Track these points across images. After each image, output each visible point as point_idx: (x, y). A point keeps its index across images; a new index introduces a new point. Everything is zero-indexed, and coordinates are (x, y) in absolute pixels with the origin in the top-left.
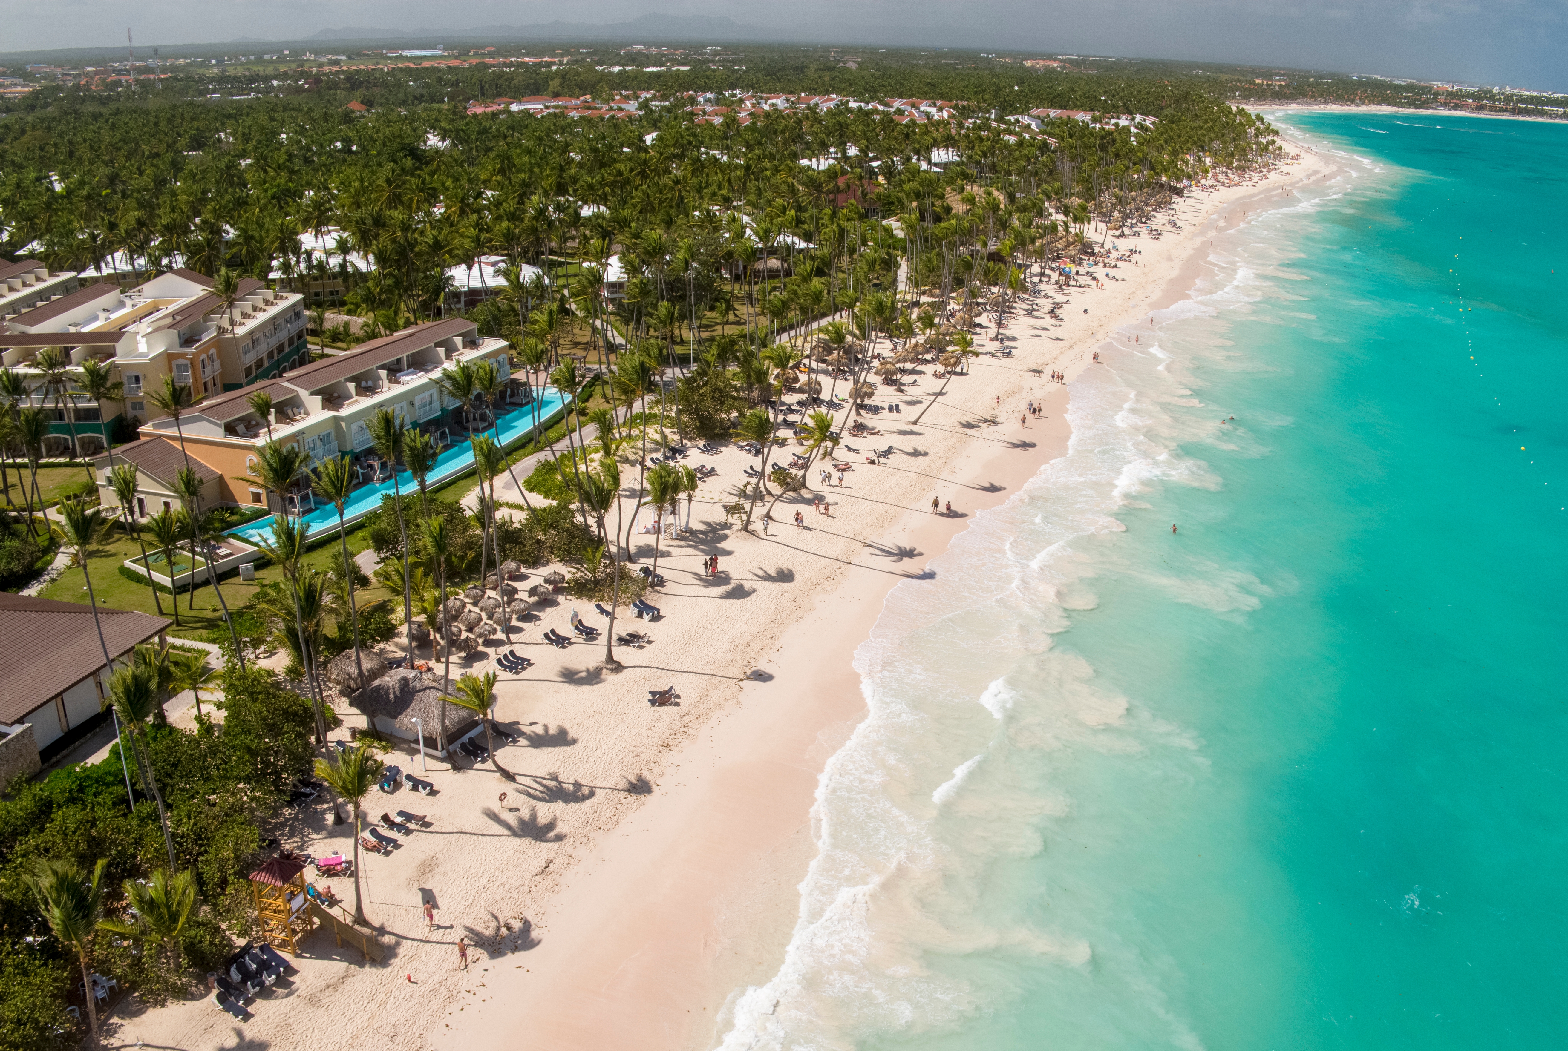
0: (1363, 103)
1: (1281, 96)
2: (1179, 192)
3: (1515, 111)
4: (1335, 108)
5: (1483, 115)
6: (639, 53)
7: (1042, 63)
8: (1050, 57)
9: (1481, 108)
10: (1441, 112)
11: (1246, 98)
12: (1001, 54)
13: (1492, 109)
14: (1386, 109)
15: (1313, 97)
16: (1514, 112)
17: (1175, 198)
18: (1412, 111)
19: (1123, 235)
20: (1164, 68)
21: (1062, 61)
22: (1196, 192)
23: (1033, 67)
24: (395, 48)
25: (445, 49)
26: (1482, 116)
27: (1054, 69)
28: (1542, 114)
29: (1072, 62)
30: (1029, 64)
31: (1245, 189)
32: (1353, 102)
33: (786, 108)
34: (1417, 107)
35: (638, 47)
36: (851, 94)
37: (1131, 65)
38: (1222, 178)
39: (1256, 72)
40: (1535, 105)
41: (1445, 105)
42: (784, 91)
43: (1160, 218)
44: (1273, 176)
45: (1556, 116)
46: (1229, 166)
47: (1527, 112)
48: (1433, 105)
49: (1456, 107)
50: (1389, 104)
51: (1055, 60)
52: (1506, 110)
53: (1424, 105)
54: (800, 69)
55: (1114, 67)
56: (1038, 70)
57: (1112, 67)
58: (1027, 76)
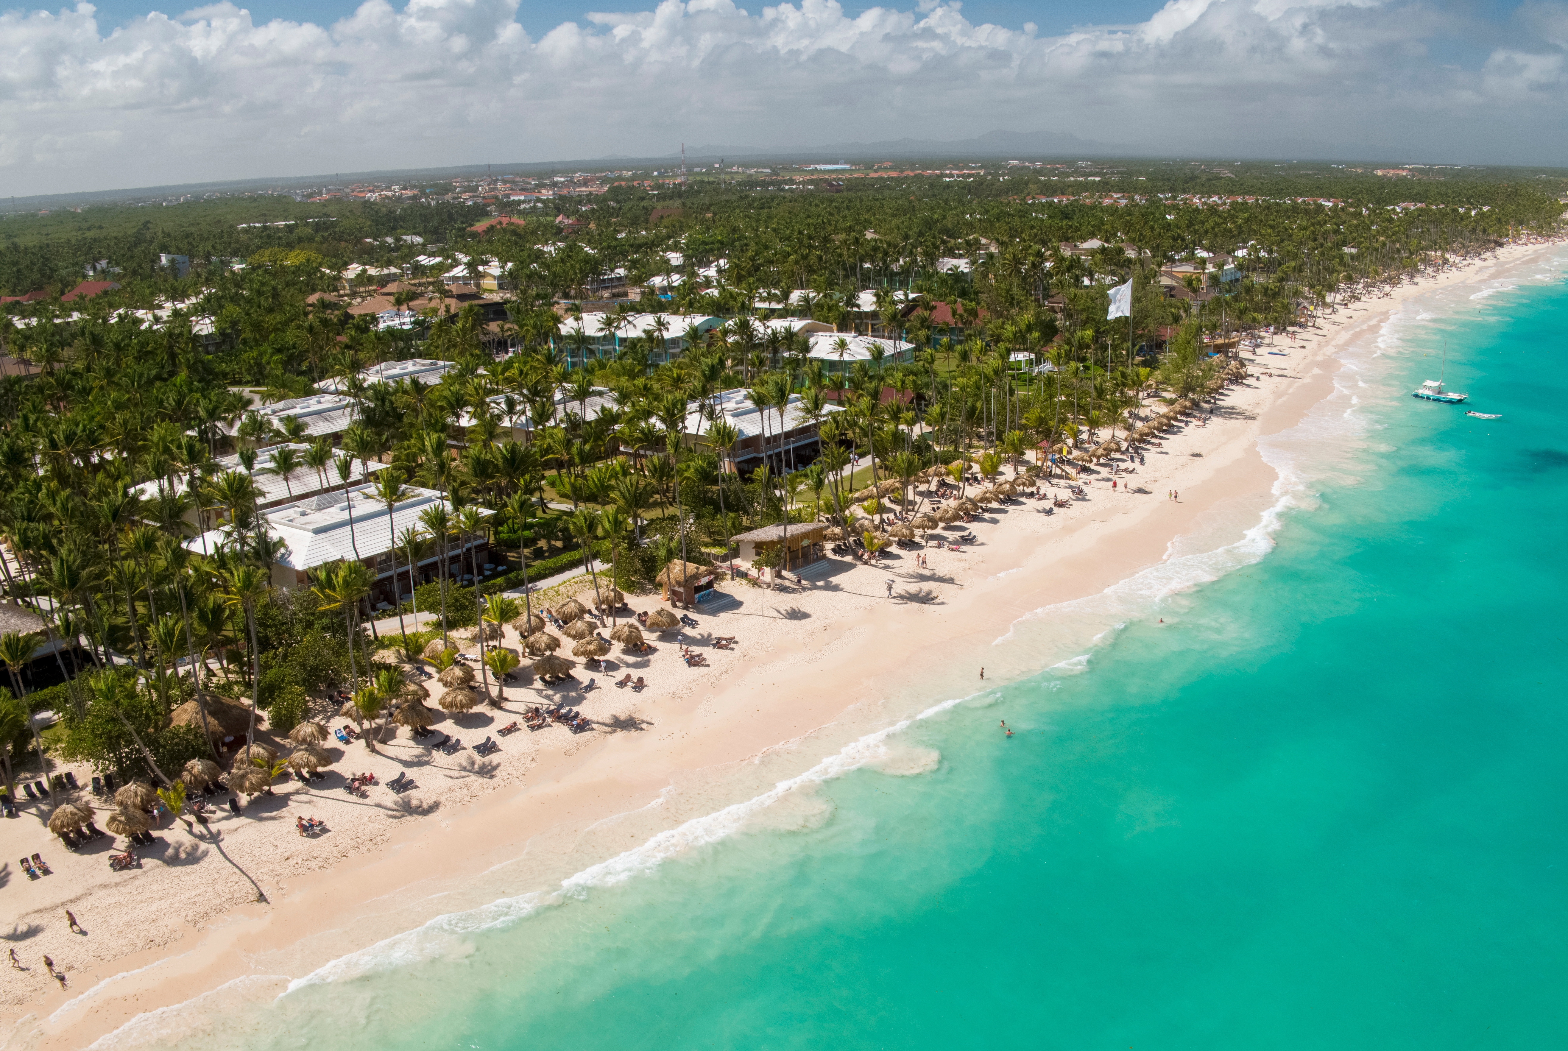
2: (1501, 245)
7: (1392, 172)
8: (1395, 167)
12: (1350, 164)
17: (1498, 247)
19: (1465, 259)
20: (1510, 173)
21: (1410, 170)
22: (1514, 246)
24: (814, 162)
25: (855, 164)
27: (1405, 177)
29: (1420, 171)
30: (1380, 173)
31: (1548, 245)
37: (1477, 172)
38: (1532, 240)
43: (1488, 255)
46: (1539, 234)
51: (1404, 169)
55: (1460, 174)
56: (1391, 178)
57: (1458, 174)
58: (1383, 183)
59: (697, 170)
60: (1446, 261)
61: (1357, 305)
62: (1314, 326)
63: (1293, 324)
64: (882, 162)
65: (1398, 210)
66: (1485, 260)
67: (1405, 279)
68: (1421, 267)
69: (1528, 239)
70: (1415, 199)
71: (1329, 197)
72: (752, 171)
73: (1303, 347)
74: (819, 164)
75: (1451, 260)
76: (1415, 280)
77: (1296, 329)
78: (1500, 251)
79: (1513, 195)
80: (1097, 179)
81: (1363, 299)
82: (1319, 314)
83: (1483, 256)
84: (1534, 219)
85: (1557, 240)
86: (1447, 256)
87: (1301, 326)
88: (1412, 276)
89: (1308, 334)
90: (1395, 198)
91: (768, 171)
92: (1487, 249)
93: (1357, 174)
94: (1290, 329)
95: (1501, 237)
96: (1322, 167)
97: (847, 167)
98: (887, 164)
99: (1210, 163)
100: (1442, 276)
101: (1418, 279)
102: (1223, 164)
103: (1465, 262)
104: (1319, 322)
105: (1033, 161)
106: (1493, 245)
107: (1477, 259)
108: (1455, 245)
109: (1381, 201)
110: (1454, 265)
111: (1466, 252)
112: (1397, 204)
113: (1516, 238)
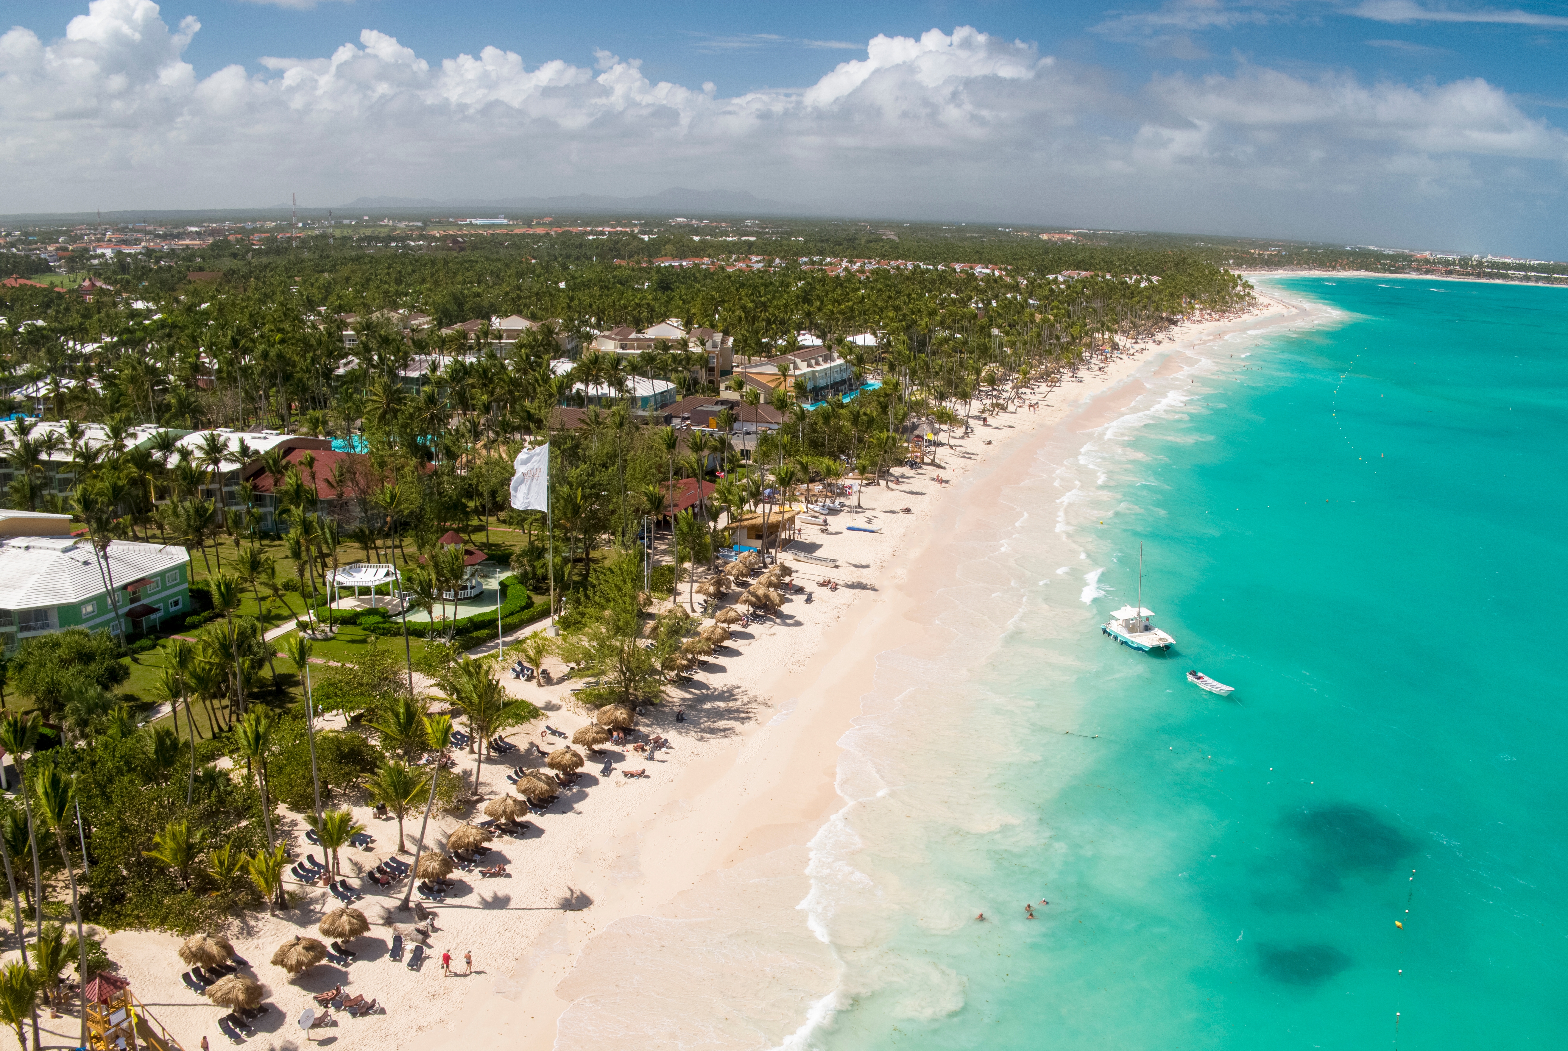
0: (1344, 269)
1: (1270, 263)
2: (1175, 323)
4: (1316, 273)
7: (1057, 236)
8: (1061, 231)
9: (1450, 273)
10: (1413, 276)
11: (1239, 265)
12: (1017, 228)
13: (1459, 274)
15: (1298, 264)
16: (1479, 276)
17: (1172, 326)
18: (1387, 275)
19: (1136, 342)
20: (1170, 240)
21: (1074, 234)
22: (1187, 324)
23: (1049, 240)
25: (510, 218)
26: (1452, 279)
27: (1070, 242)
28: (1505, 277)
29: (1084, 235)
30: (1045, 237)
31: (1224, 323)
32: (1334, 268)
34: (1391, 272)
35: (681, 220)
37: (1139, 238)
38: (1206, 316)
39: (1254, 244)
40: (1498, 269)
41: (1418, 270)
43: (1160, 336)
44: (1245, 317)
45: (1517, 279)
46: (1213, 309)
47: (1491, 276)
48: (1407, 270)
49: (1427, 272)
50: (1367, 270)
51: (1068, 233)
52: (1472, 274)
53: (1398, 270)
55: (1124, 239)
56: (1056, 243)
57: (1121, 239)
58: (1047, 248)
59: (346, 222)
60: (1115, 347)
61: (1002, 419)
62: (933, 463)
63: (900, 463)
64: (541, 218)
65: (1061, 279)
66: (1160, 343)
67: (1067, 373)
68: (1086, 354)
69: (1202, 316)
70: (1078, 266)
71: (986, 262)
72: (403, 224)
73: (907, 511)
74: (475, 217)
75: (1121, 344)
76: (1079, 374)
77: (906, 470)
78: (1175, 331)
79: (1180, 263)
80: (752, 239)
81: (1011, 407)
82: (943, 437)
83: (1157, 338)
84: (1206, 291)
85: (1232, 316)
86: (1117, 338)
87: (913, 465)
88: (1074, 367)
89: (921, 480)
90: (1057, 265)
91: (420, 224)
92: (1160, 328)
93: (1023, 238)
94: (896, 471)
95: (1174, 314)
96: (989, 230)
97: (504, 221)
98: (547, 220)
99: (877, 224)
100: (1111, 368)
101: (1082, 373)
102: (891, 225)
103: (1137, 347)
104: (942, 454)
105: (701, 219)
106: (1166, 323)
107: (1150, 341)
108: (1124, 324)
109: (1043, 270)
110: (1125, 350)
111: (1137, 331)
112: (1060, 272)
113: (1188, 314)
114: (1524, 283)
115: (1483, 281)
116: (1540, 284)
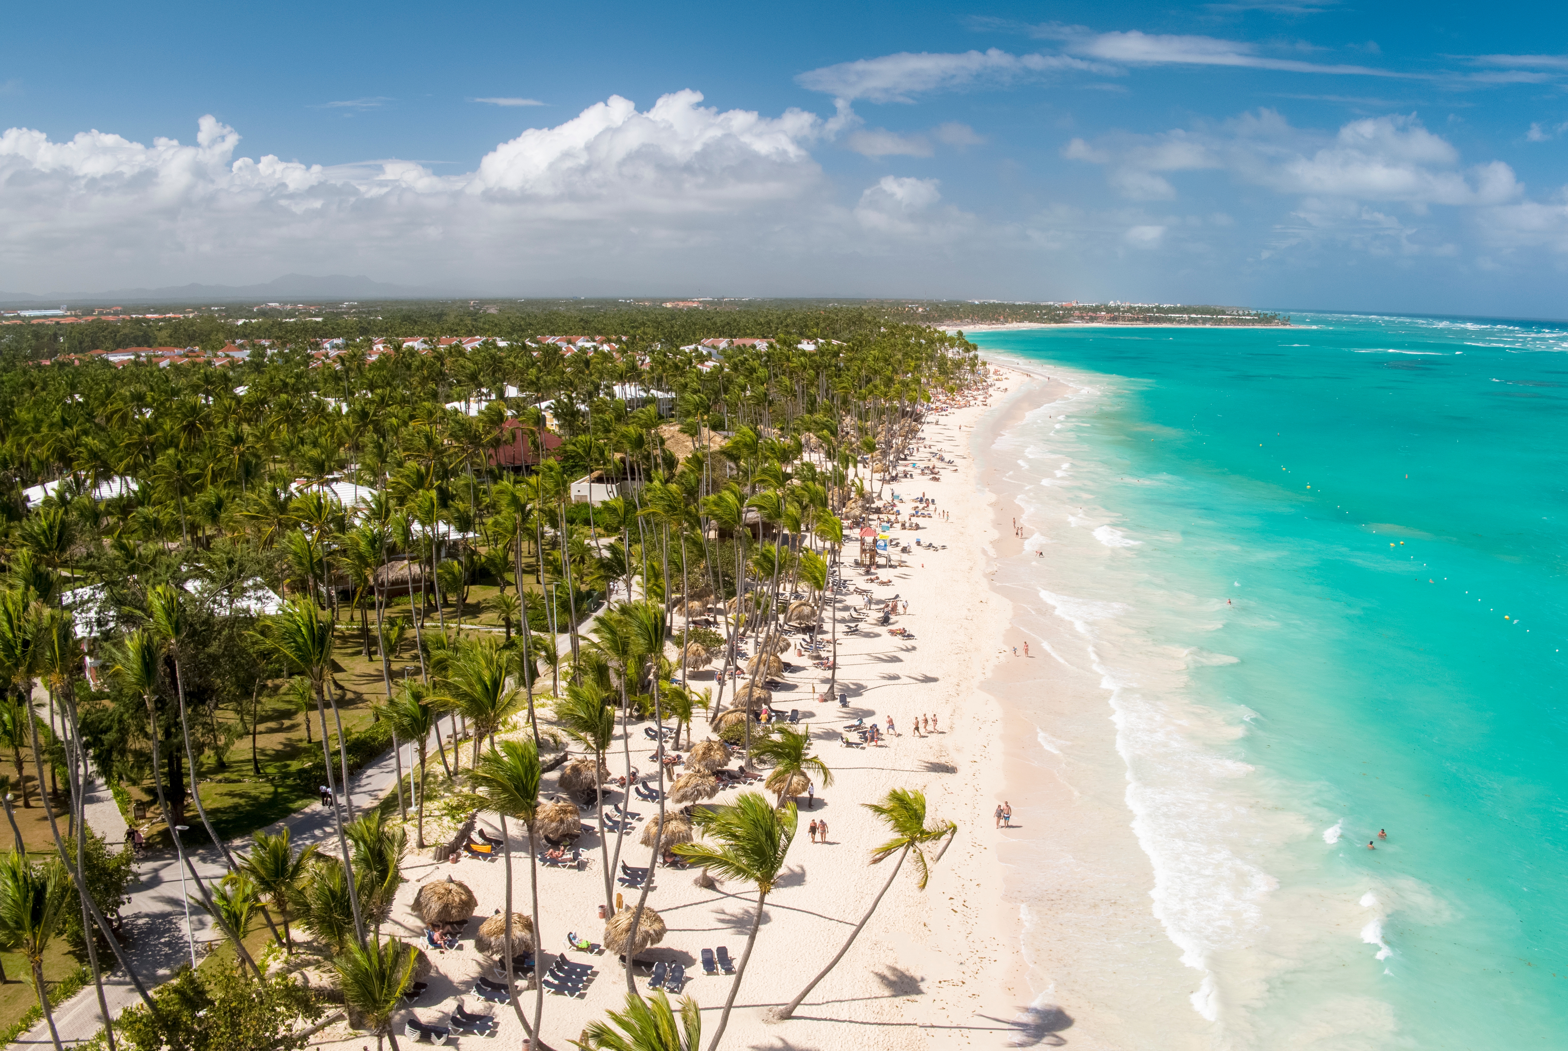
0: (1007, 321)
3: (1146, 320)
5: (1119, 325)
6: (274, 309)
7: (682, 304)
8: (687, 299)
9: (1115, 319)
10: (1079, 325)
12: (638, 299)
13: (1126, 320)
14: (1026, 326)
18: (1053, 325)
21: (701, 302)
23: (674, 307)
24: (14, 310)
25: (68, 309)
26: (1117, 326)
27: (696, 309)
28: (1171, 320)
29: (711, 303)
30: (669, 305)
33: (424, 350)
34: (1056, 322)
35: (273, 304)
36: (499, 334)
40: (1160, 314)
41: (1082, 318)
42: (421, 333)
45: (1184, 322)
47: (1158, 320)
48: (1071, 319)
49: (1092, 319)
51: (695, 301)
52: (1138, 319)
54: (439, 317)
56: (681, 310)
57: (750, 305)
58: (671, 315)
93: (643, 307)
96: (608, 302)
114: (1192, 326)
115: (1151, 326)
116: (1208, 326)
